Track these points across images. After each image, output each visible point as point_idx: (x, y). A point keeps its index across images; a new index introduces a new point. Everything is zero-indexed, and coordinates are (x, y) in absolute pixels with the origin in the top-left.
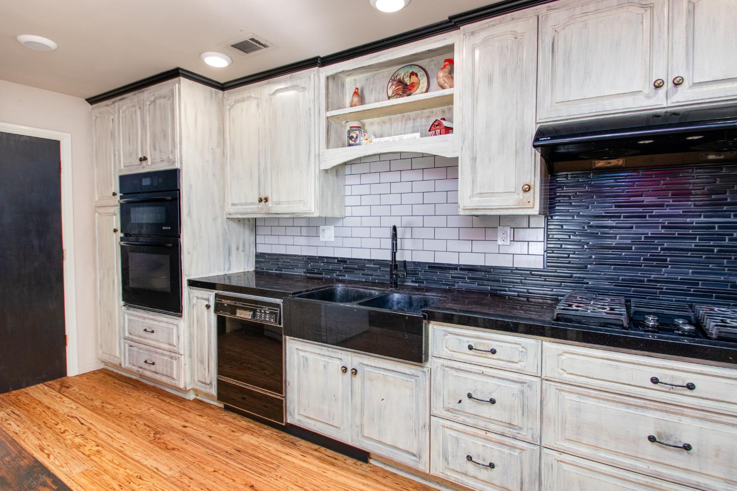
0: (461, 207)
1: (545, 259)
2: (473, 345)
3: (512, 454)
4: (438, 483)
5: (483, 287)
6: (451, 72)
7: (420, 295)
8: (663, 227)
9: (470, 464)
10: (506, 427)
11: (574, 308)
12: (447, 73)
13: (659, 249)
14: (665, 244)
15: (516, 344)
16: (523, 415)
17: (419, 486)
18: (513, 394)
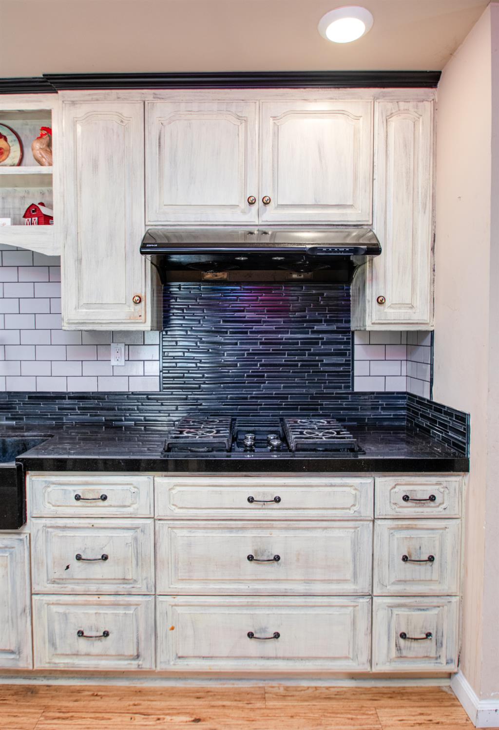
0: (66, 320)
1: (161, 381)
2: (81, 495)
3: (128, 613)
4: (45, 677)
5: (96, 418)
6: (49, 145)
7: (17, 436)
8: (261, 343)
9: (82, 640)
10: (120, 584)
11: (185, 434)
12: (44, 146)
13: (259, 365)
14: (263, 360)
15: (128, 484)
16: (137, 564)
17: (21, 690)
18: (127, 544)
